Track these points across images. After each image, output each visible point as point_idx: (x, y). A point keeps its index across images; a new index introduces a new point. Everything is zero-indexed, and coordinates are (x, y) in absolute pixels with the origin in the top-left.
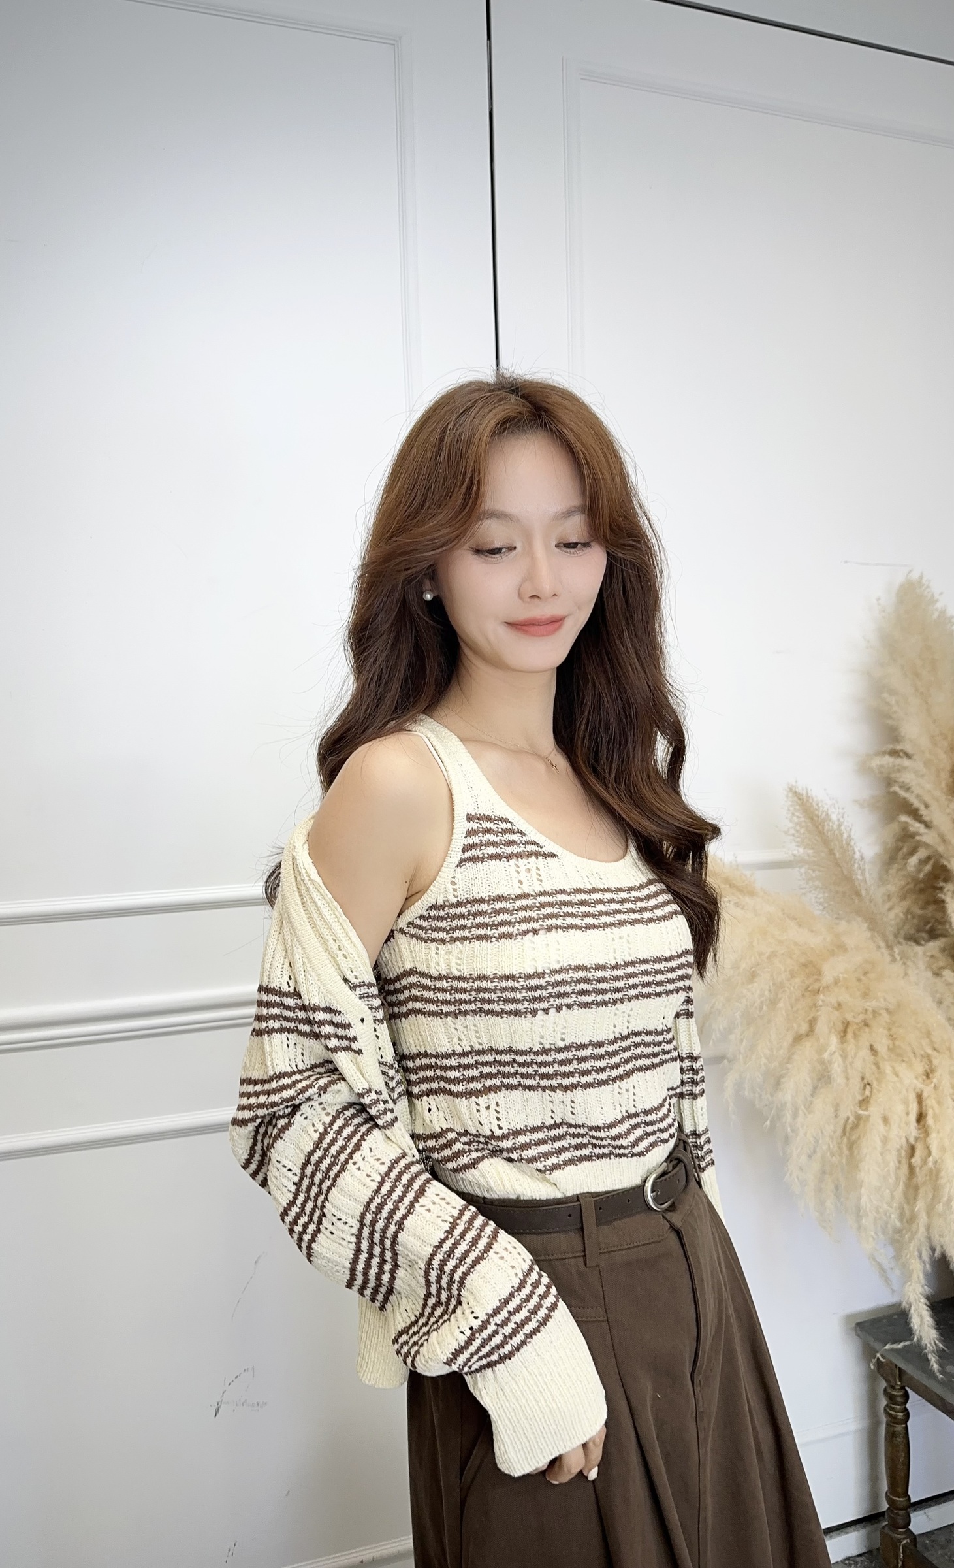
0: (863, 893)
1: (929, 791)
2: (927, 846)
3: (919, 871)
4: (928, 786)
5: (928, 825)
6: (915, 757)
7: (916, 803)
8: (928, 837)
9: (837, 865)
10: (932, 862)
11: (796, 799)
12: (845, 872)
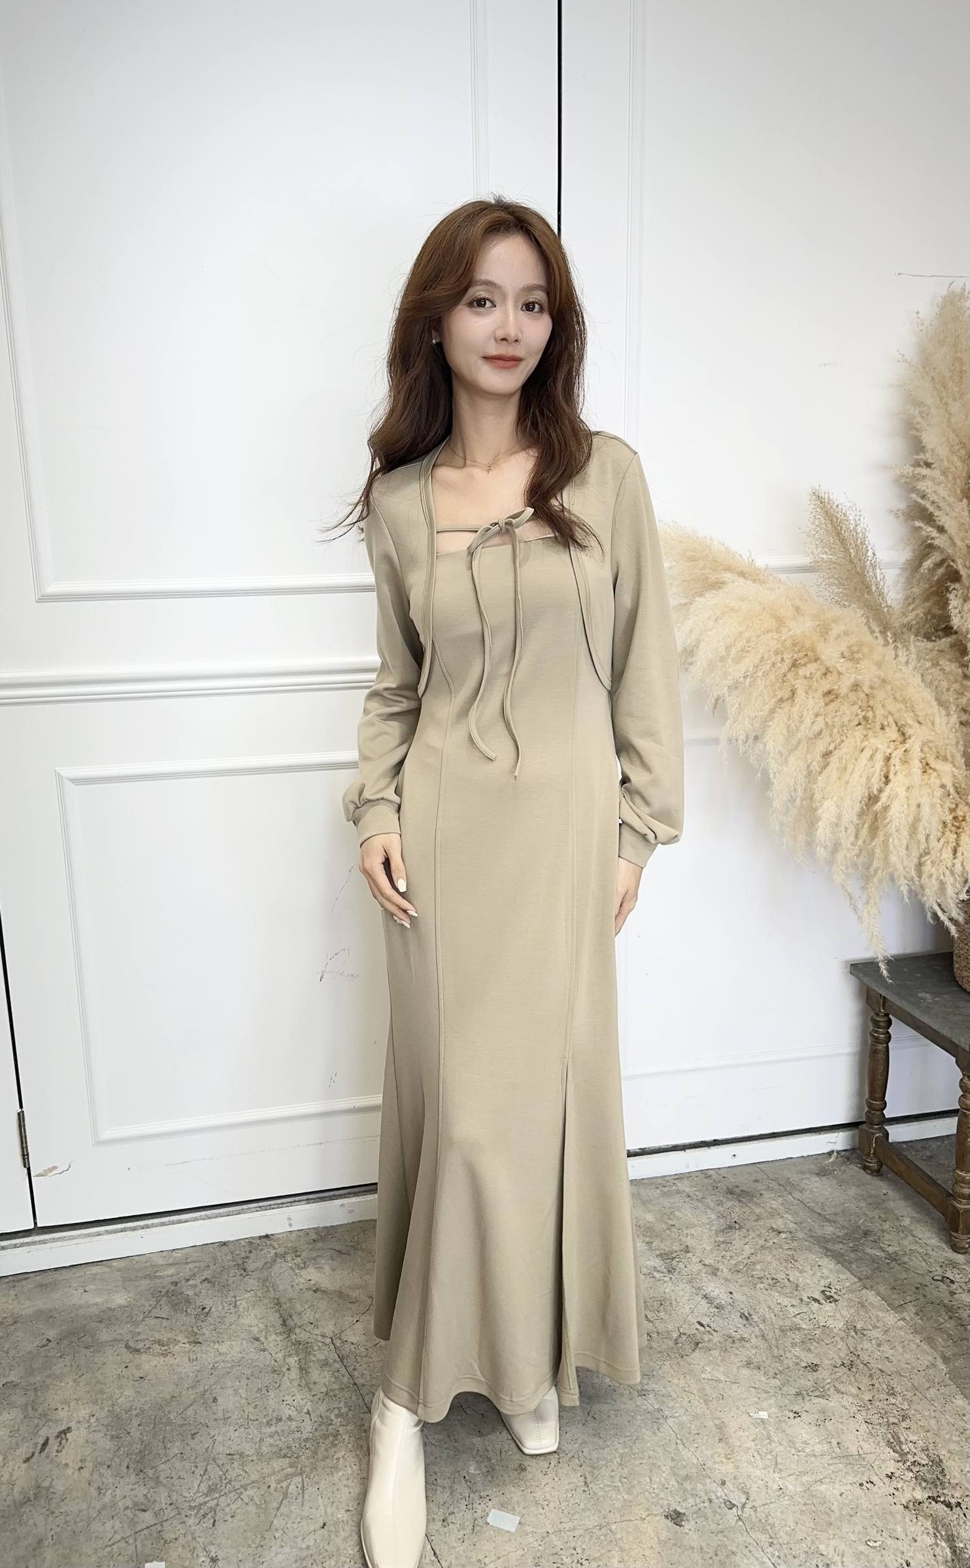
0: (874, 588)
1: (944, 498)
2: (942, 551)
3: (932, 570)
4: (943, 492)
5: (941, 530)
6: (933, 466)
7: (931, 509)
8: (940, 541)
9: (851, 561)
10: (945, 565)
11: (818, 502)
12: (858, 569)
